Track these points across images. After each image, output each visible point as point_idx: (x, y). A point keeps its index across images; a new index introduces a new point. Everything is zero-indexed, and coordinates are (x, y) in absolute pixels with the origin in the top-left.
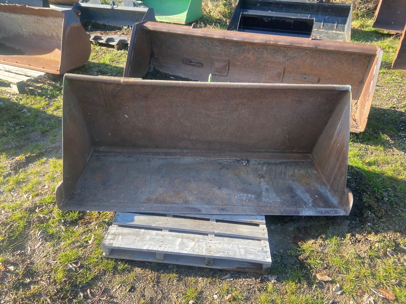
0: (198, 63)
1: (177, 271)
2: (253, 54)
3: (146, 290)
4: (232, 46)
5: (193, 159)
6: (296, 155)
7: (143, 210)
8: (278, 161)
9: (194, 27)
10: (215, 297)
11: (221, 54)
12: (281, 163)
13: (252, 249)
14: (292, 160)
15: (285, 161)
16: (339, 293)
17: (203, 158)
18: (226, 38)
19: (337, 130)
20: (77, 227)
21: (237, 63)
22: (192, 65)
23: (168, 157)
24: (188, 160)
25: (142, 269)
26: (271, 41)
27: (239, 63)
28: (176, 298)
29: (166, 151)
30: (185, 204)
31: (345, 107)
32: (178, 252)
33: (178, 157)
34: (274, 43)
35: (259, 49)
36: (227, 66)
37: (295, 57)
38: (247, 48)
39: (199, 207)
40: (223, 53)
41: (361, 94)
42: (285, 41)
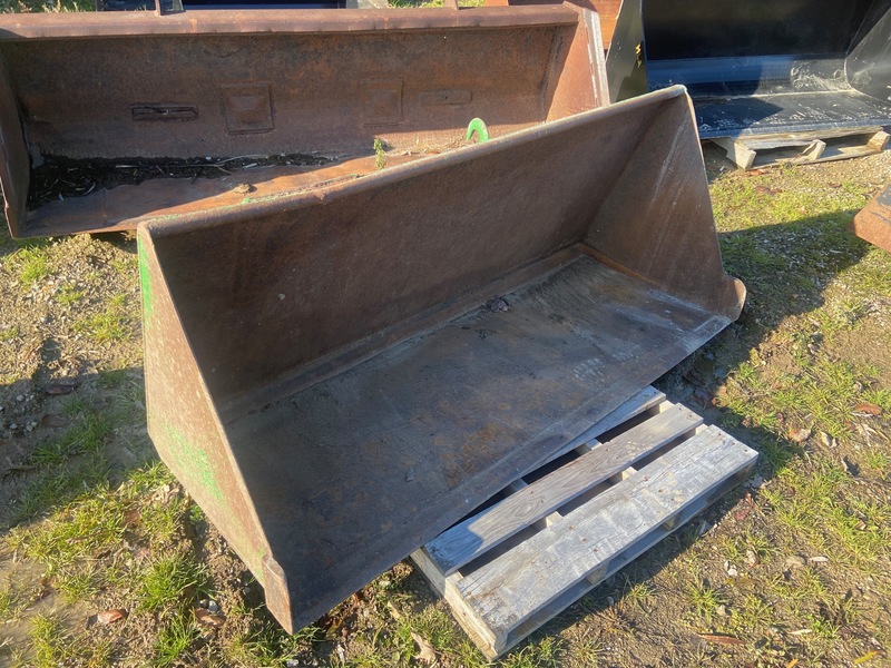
0: (181, 110)
1: (631, 579)
2: (329, 61)
3: (637, 656)
4: (273, 48)
5: (408, 346)
6: (560, 254)
7: (469, 503)
8: (545, 277)
9: (163, 12)
10: (732, 572)
11: (247, 74)
12: (553, 279)
13: (711, 451)
14: (561, 267)
15: (553, 272)
16: (834, 444)
17: (424, 333)
18: (273, 30)
19: (662, 176)
20: (340, 649)
21: (292, 92)
22: (166, 119)
23: (355, 364)
24: (399, 350)
25: (578, 626)
26: (382, 22)
27: (297, 91)
28: (691, 624)
29: (342, 351)
30: (524, 440)
31: (675, 130)
32: (634, 537)
33: (375, 353)
34: (391, 27)
35: (341, 46)
36: (268, 104)
37: (422, 53)
38: (312, 48)
39: (548, 430)
40: (250, 70)
41: (552, 107)
42: (415, 20)
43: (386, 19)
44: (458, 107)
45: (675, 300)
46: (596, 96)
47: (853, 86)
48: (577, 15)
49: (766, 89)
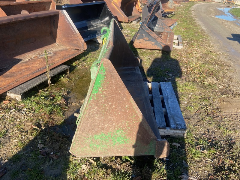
37: (20, 29)
41: (57, 39)
42: (21, 17)
43: (13, 18)
44: (32, 43)
45: (126, 68)
46: (74, 31)
47: (103, 24)
48: (58, 12)
49: (90, 28)
